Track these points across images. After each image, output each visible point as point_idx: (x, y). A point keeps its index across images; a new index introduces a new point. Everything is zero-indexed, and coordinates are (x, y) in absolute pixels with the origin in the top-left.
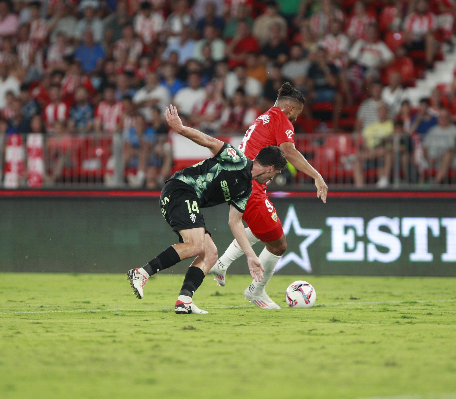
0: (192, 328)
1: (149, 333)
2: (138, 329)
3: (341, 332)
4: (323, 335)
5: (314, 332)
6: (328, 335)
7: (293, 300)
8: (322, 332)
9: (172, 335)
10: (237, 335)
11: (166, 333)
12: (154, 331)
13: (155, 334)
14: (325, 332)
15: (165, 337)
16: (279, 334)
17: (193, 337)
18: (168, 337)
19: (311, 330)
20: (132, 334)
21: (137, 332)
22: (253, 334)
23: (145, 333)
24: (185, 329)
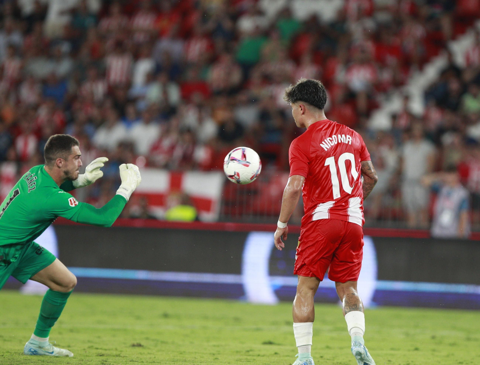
0: (139, 345)
1: (101, 349)
2: (90, 345)
3: (276, 353)
4: (259, 355)
5: (251, 353)
6: (263, 356)
7: (233, 174)
8: (258, 353)
9: (121, 351)
10: (181, 354)
11: (116, 349)
12: (105, 347)
13: (106, 350)
14: (262, 353)
15: (115, 353)
16: (219, 354)
17: (141, 354)
18: (118, 353)
19: (248, 351)
20: (84, 349)
21: (89, 347)
22: (196, 353)
23: (97, 349)
24: (134, 346)
